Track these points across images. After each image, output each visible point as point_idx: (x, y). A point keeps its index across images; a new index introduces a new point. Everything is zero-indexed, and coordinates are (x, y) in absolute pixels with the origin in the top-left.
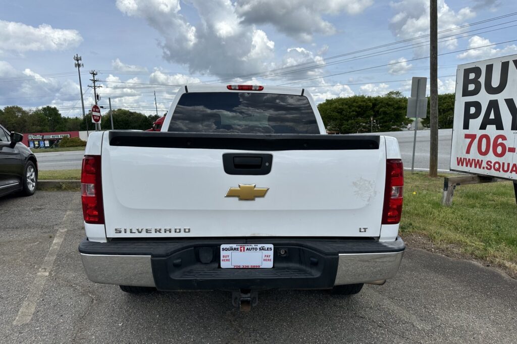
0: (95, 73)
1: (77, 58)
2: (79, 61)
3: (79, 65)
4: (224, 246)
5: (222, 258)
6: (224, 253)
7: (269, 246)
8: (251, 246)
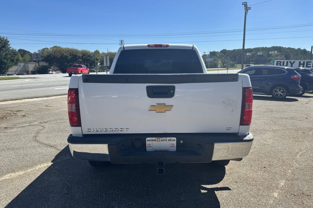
4: (148, 139)
5: (147, 146)
6: (148, 142)
7: (174, 139)
8: (163, 138)
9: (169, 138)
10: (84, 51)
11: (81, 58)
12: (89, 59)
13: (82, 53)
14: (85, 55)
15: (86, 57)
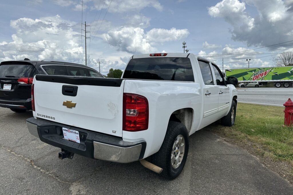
0: (188, 50)
1: (184, 43)
2: (185, 45)
3: (184, 47)
4: (63, 128)
5: (64, 134)
6: (64, 132)
7: (78, 132)
8: (72, 130)
9: (74, 131)
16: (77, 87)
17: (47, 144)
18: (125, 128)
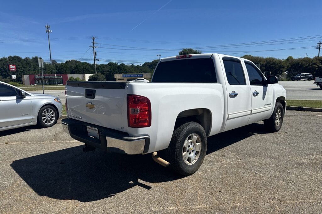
4: (87, 127)
5: (88, 132)
6: (88, 129)
7: (97, 129)
8: (93, 128)
9: (95, 128)
10: (269, 58)
11: (264, 67)
12: (273, 67)
13: (267, 61)
14: (269, 62)
15: (270, 65)
16: (95, 91)
17: (78, 141)
18: (129, 126)
